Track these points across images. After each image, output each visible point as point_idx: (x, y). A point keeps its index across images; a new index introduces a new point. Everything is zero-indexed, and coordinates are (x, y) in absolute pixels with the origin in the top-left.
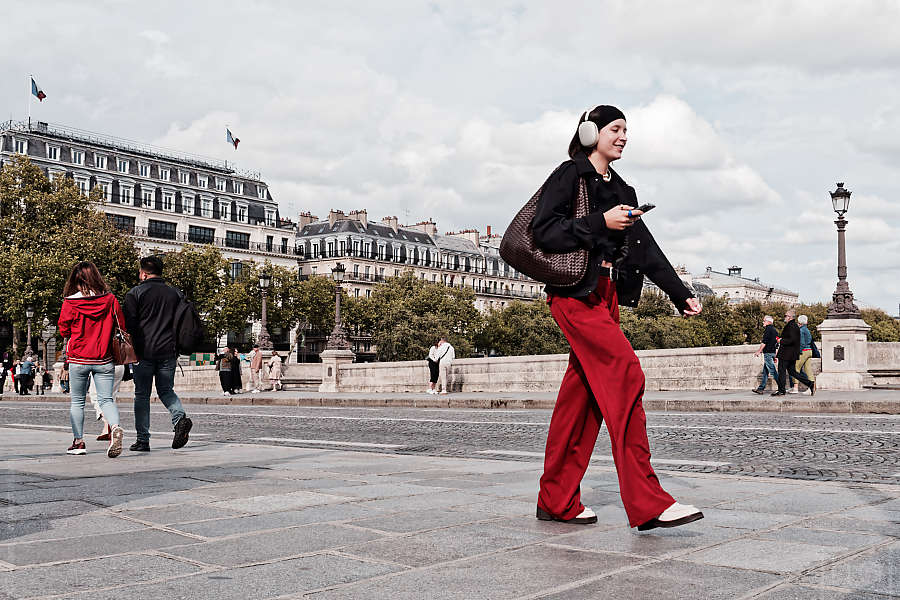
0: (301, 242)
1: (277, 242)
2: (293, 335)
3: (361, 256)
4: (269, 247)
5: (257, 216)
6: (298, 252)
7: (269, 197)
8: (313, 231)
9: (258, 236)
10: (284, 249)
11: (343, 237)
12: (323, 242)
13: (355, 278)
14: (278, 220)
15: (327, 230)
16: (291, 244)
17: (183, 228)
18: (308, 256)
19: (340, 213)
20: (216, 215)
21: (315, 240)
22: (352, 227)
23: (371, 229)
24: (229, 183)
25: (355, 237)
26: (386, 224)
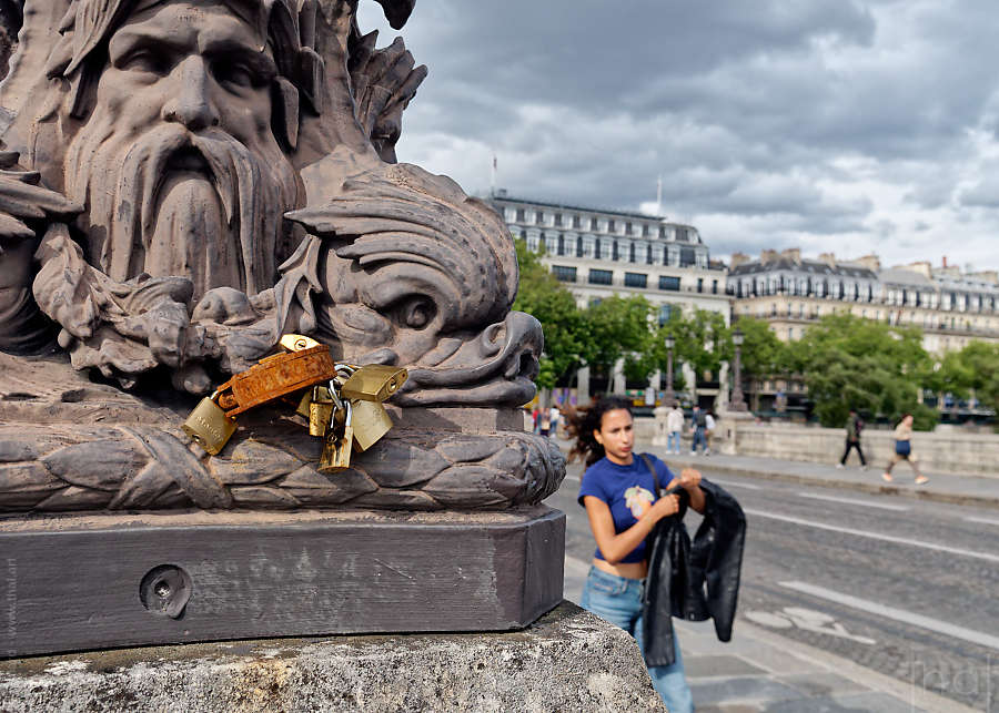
0: (733, 283)
1: (708, 284)
2: (723, 374)
3: (795, 294)
4: (700, 289)
5: (688, 259)
6: (729, 292)
7: (700, 241)
8: (745, 270)
9: (689, 279)
10: (715, 291)
11: (775, 276)
12: (755, 282)
13: (787, 317)
14: (709, 262)
15: (759, 268)
16: (722, 285)
17: (619, 275)
18: (740, 296)
19: (772, 252)
20: (650, 260)
21: (747, 280)
22: (785, 265)
23: (805, 266)
24: (662, 230)
25: (788, 275)
26: (823, 261)
